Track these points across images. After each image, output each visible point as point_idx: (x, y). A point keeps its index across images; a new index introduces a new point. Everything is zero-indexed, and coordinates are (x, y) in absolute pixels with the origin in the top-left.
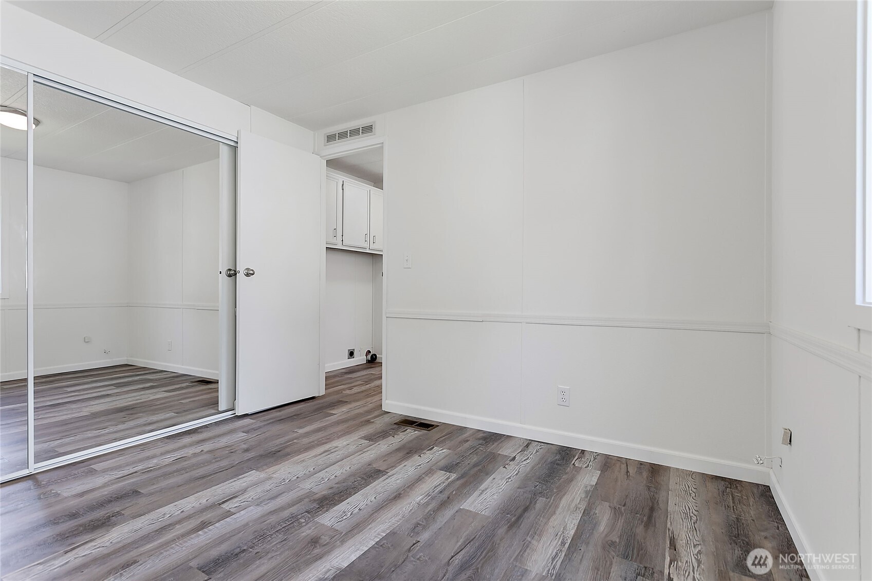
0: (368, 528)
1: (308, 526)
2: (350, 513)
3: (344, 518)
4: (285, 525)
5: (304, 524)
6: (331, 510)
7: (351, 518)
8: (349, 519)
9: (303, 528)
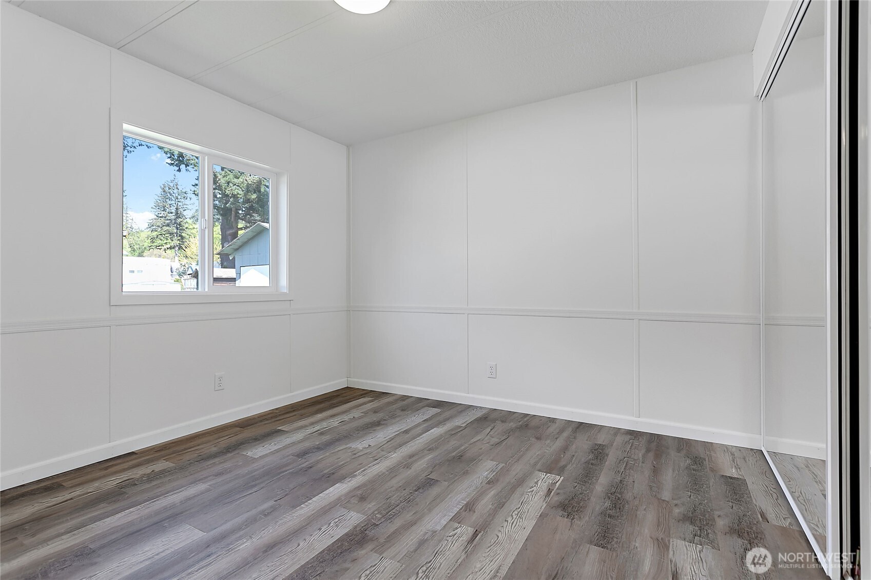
0: (315, 511)
1: (372, 511)
2: (331, 525)
3: (337, 520)
4: (393, 511)
5: (376, 512)
6: (351, 527)
7: (330, 520)
8: (332, 519)
9: (375, 509)
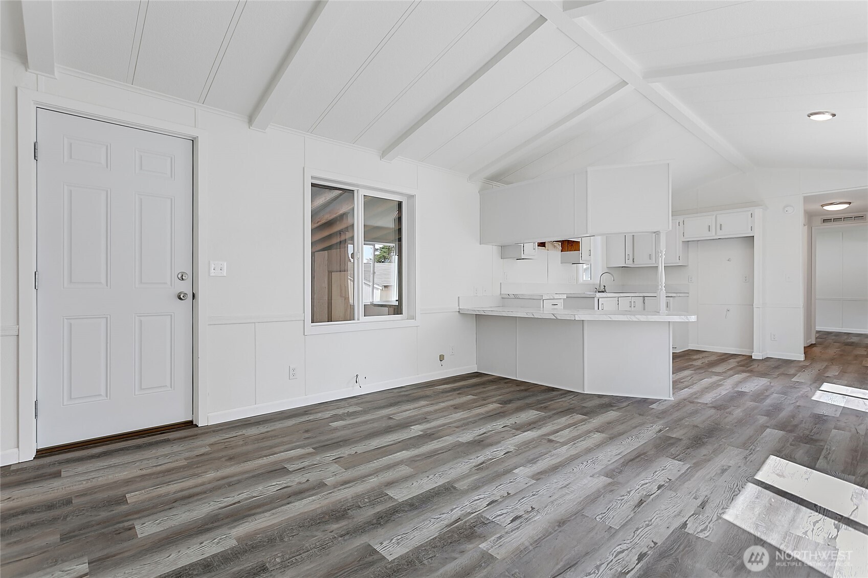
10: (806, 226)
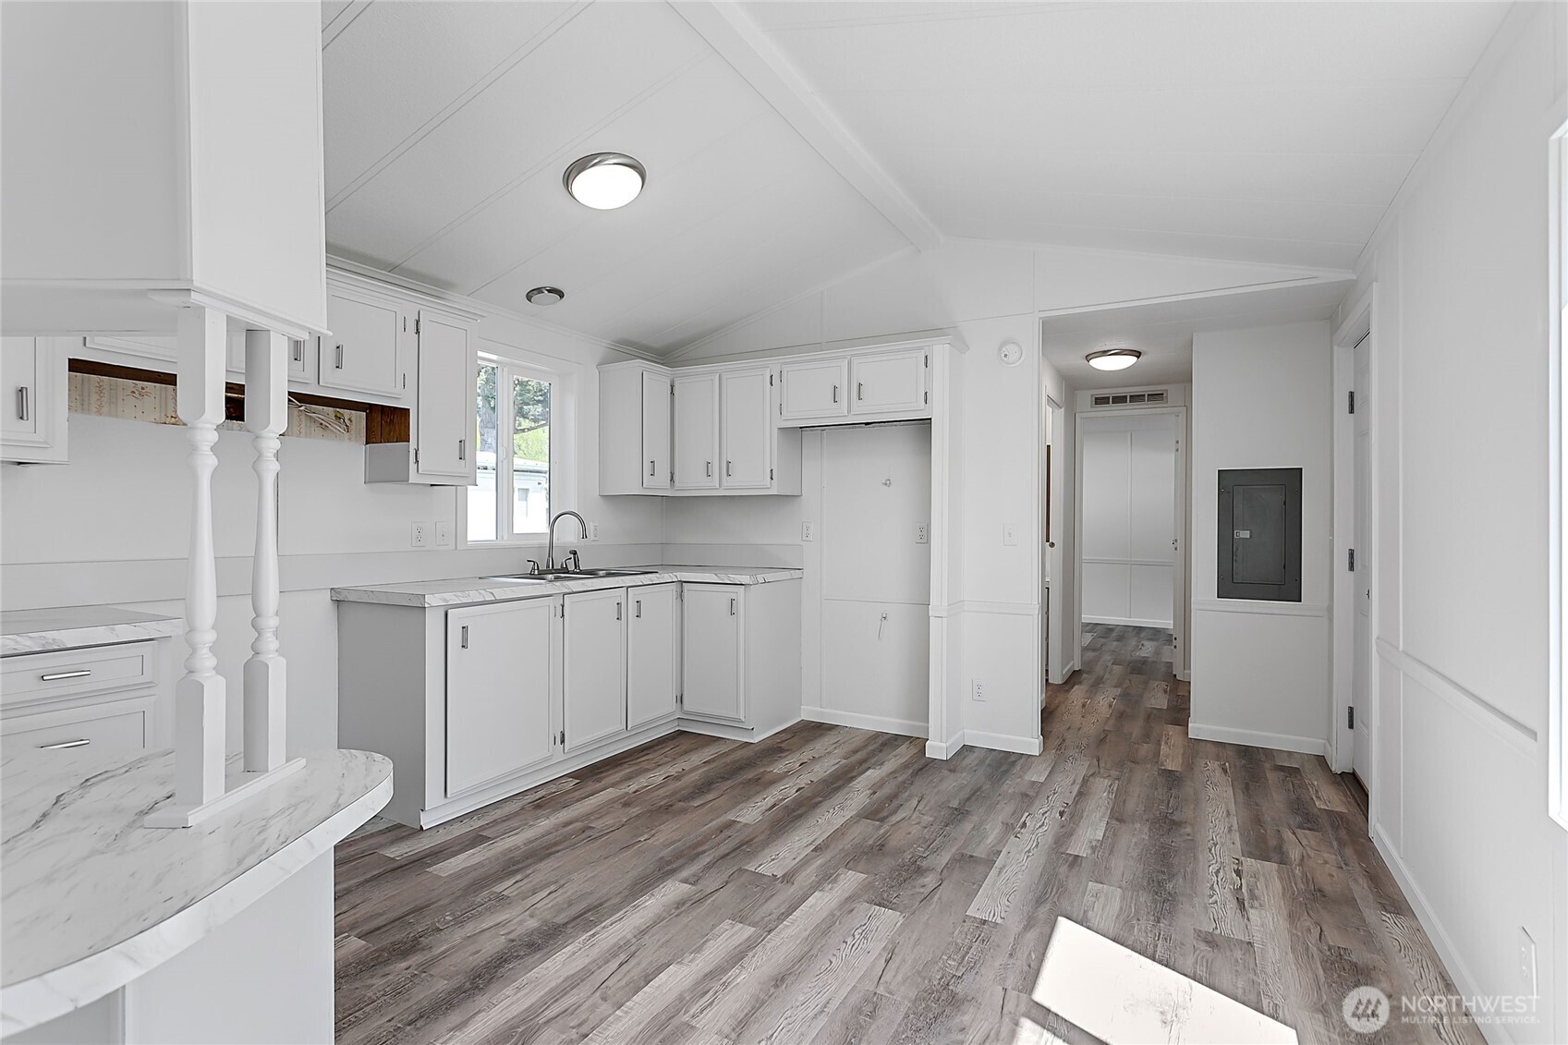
10: (1063, 409)
